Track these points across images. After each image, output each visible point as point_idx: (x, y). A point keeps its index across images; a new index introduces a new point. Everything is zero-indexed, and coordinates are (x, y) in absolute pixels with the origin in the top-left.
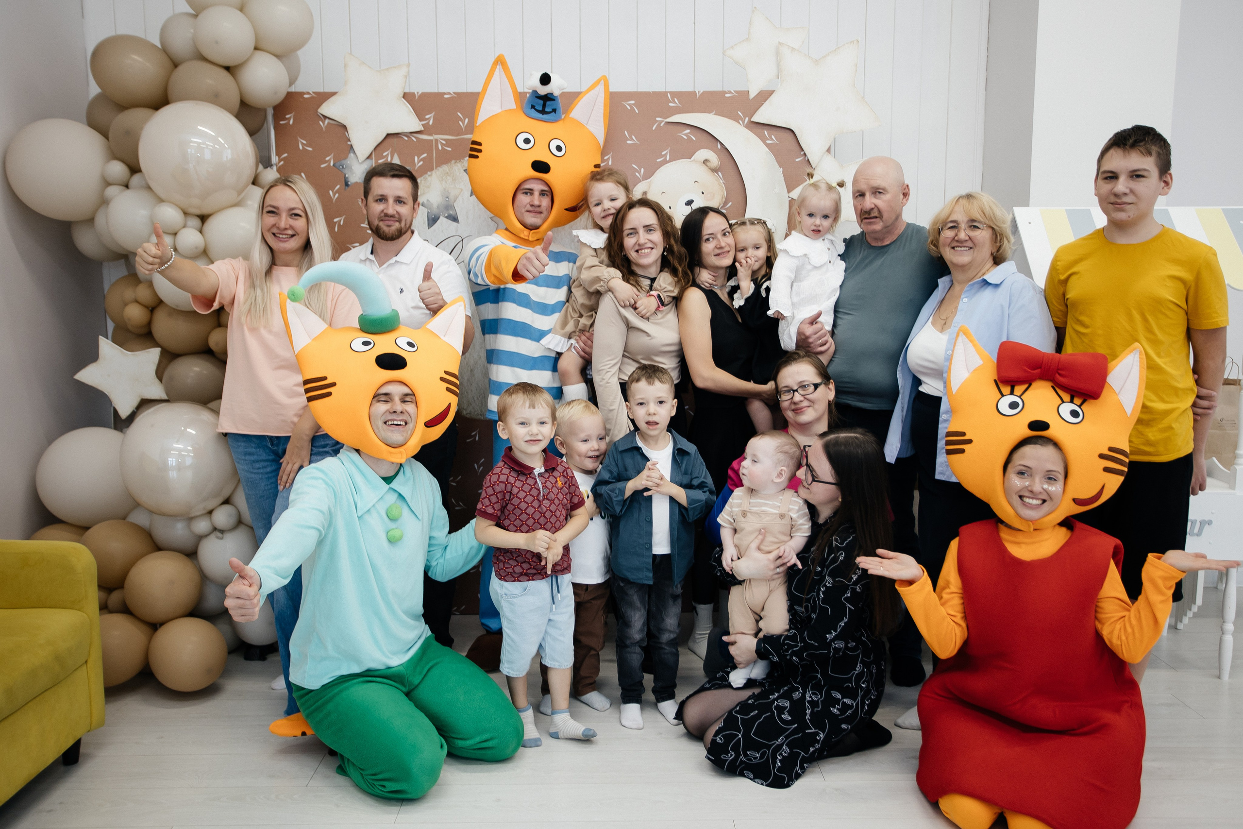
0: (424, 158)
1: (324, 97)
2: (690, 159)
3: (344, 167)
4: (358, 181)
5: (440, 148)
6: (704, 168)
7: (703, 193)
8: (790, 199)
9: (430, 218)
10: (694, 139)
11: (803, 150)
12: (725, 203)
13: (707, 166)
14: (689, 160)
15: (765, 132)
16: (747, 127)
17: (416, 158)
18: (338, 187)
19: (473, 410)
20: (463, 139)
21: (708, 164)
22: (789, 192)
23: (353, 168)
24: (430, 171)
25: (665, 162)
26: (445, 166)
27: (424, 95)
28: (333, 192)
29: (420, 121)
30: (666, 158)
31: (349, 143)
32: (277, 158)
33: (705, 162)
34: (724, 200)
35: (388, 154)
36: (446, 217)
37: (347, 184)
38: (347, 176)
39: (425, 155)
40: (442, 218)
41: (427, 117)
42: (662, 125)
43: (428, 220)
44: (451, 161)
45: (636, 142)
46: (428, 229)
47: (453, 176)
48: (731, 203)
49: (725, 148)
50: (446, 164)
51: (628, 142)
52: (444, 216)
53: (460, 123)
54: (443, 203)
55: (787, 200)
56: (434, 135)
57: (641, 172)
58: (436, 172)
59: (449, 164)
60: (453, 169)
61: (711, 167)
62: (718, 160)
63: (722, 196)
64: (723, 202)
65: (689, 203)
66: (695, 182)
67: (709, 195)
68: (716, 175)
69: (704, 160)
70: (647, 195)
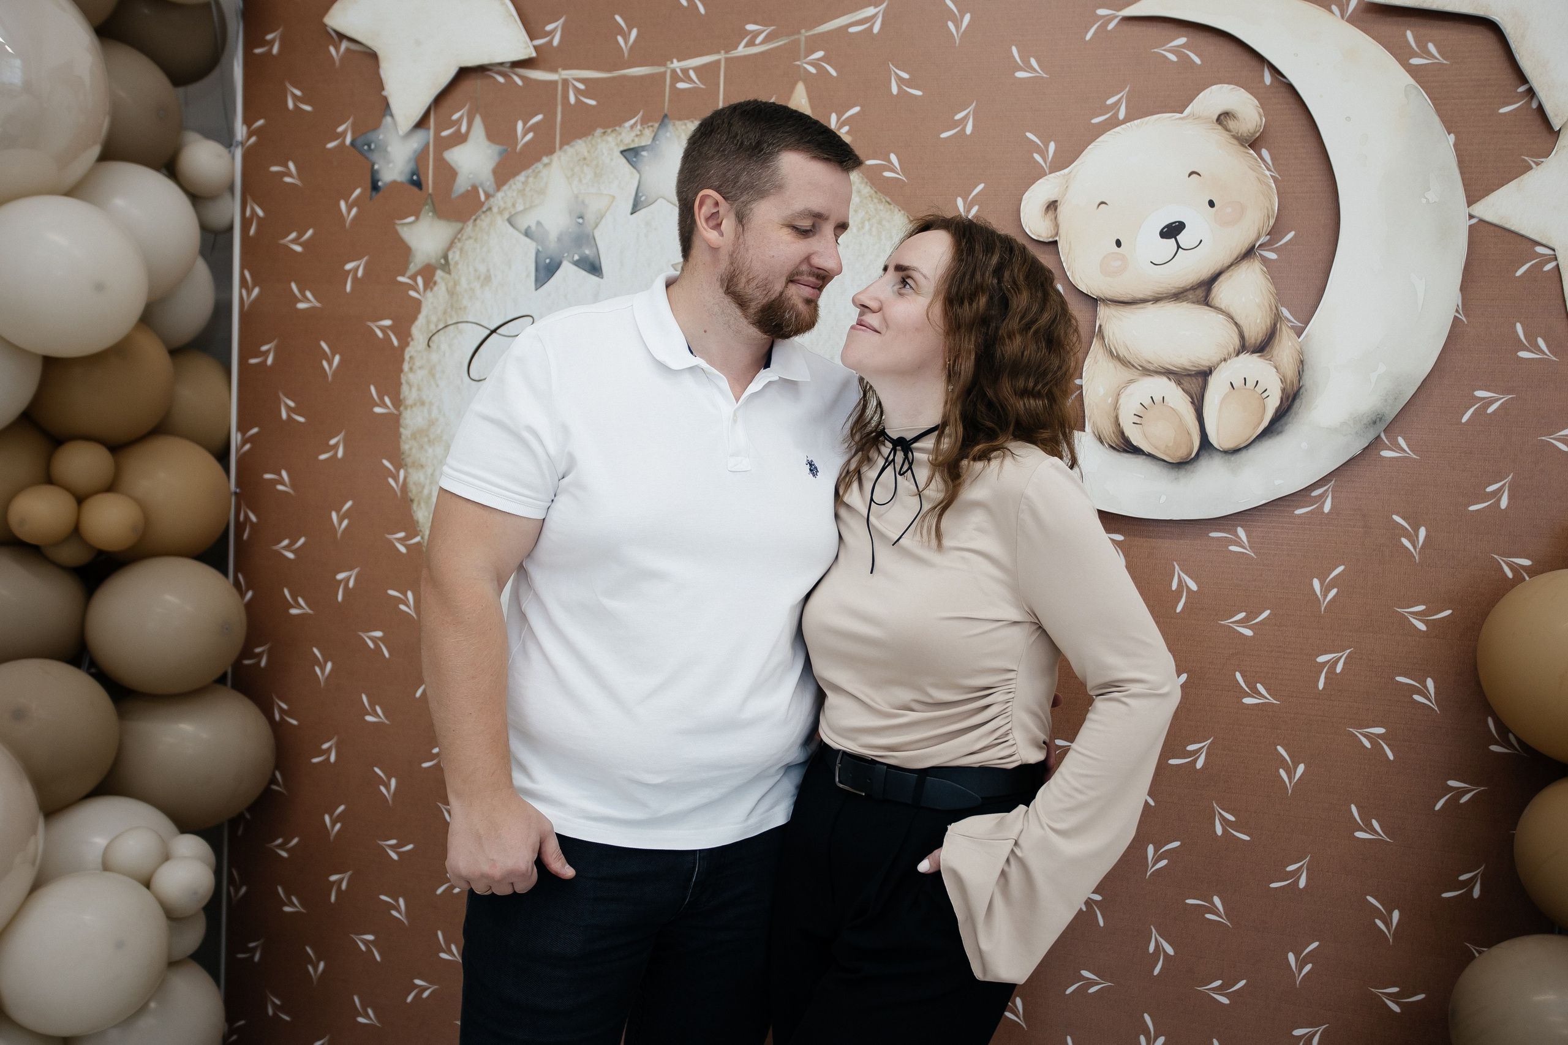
0: (537, 123)
2: (1182, 113)
3: (373, 146)
4: (399, 180)
5: (572, 100)
6: (1218, 136)
7: (1211, 204)
8: (1474, 221)
9: (541, 264)
10: (1197, 61)
11: (1523, 79)
12: (1275, 232)
13: (1227, 130)
14: (1178, 115)
15: (1409, 34)
16: (1353, 20)
17: (520, 125)
18: (358, 192)
20: (624, 77)
21: (1231, 124)
22: (1470, 202)
23: (389, 149)
24: (547, 156)
25: (1113, 123)
26: (579, 141)
28: (347, 203)
29: (532, 38)
30: (1116, 116)
32: (245, 128)
33: (1224, 118)
34: (1271, 223)
35: (461, 118)
36: (577, 264)
37: (375, 187)
38: (376, 167)
39: (539, 117)
40: (565, 263)
41: (549, 28)
42: (1111, 27)
43: (537, 270)
44: (595, 130)
45: (1038, 73)
46: (536, 289)
47: (597, 166)
48: (1292, 234)
49: (1285, 83)
50: (584, 139)
51: (1020, 74)
52: (571, 260)
53: (620, 39)
54: (570, 230)
55: (1464, 225)
56: (560, 69)
57: (1047, 151)
58: (559, 157)
59: (590, 138)
60: (596, 149)
61: (1237, 133)
62: (1259, 113)
63: (1266, 211)
64: (1269, 229)
65: (1172, 231)
66: (1190, 175)
67: (1229, 210)
68: (1251, 154)
69: (1220, 116)
70: (1058, 210)
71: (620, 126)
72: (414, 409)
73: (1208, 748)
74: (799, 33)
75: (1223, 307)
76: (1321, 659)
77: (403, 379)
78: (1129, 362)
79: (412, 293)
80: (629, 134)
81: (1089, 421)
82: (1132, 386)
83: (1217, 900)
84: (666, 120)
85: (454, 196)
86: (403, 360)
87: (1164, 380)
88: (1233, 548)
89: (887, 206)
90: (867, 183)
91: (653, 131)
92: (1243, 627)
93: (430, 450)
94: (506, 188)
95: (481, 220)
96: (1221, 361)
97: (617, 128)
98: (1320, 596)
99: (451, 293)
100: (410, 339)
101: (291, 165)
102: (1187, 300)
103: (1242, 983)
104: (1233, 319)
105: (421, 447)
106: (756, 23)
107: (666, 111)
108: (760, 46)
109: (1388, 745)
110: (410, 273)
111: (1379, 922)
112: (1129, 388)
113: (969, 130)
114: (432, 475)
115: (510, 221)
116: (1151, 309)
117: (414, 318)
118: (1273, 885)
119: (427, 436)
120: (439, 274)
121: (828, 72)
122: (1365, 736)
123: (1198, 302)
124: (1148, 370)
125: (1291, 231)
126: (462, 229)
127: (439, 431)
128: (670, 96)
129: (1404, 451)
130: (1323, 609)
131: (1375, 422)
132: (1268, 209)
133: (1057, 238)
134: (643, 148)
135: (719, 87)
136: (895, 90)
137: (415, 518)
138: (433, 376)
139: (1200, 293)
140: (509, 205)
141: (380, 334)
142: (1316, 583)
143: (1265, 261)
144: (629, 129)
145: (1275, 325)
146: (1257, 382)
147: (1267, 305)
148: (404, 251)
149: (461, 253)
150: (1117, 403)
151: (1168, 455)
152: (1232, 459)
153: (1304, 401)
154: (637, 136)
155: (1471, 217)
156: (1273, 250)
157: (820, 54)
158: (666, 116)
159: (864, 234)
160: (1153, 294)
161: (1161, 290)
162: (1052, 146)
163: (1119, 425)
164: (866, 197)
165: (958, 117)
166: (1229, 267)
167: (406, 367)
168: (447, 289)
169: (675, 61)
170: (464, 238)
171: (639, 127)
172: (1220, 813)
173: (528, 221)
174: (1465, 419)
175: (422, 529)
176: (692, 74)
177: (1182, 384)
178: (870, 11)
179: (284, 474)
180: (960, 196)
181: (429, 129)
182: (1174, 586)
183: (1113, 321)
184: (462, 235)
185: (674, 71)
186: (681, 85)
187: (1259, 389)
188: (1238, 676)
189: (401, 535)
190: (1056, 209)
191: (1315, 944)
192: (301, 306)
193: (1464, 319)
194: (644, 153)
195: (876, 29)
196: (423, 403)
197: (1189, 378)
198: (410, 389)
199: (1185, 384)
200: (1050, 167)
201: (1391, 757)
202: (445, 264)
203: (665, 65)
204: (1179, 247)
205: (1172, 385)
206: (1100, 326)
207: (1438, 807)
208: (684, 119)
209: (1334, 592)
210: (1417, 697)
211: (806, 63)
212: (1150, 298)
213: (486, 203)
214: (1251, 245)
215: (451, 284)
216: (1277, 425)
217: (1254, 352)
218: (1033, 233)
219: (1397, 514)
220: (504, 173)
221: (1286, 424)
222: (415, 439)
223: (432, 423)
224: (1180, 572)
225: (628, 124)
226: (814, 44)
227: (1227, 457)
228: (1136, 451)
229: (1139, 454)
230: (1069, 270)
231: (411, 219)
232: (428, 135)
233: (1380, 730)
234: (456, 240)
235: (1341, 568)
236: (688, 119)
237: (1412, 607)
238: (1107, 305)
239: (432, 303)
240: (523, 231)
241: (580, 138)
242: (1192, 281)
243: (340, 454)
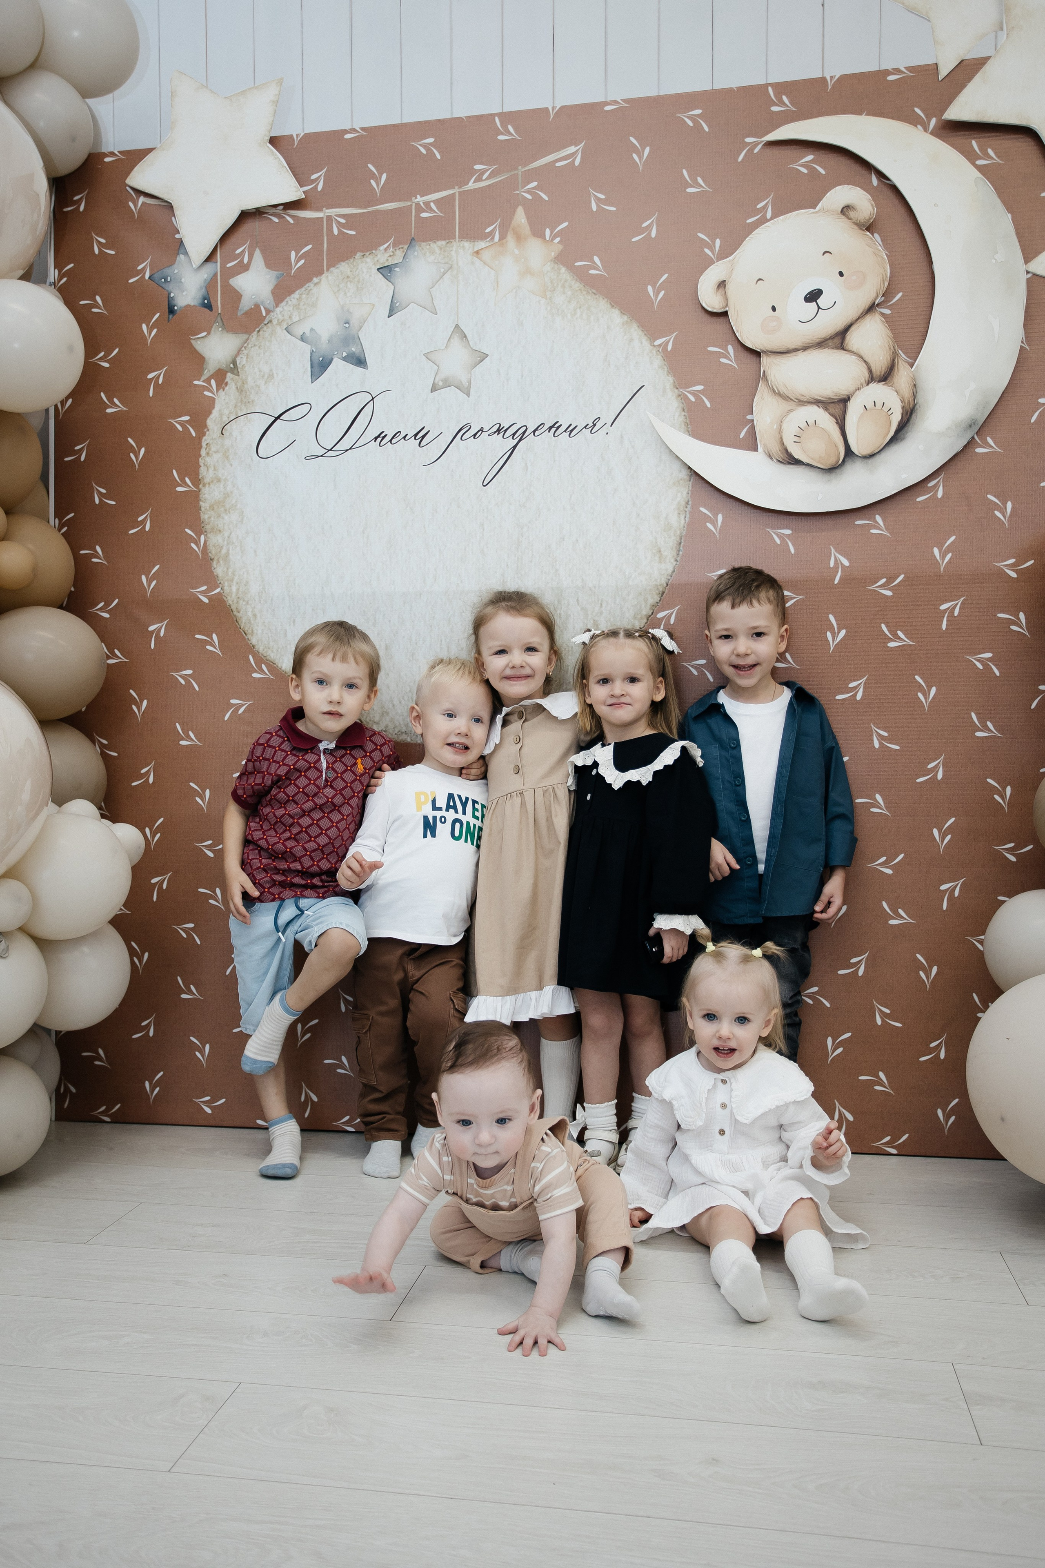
0: (307, 252)
1: (135, 157)
2: (815, 209)
3: (169, 280)
4: (192, 304)
5: (336, 232)
6: (843, 224)
7: (841, 274)
8: (1030, 275)
9: (316, 362)
10: (822, 171)
12: (888, 294)
13: (850, 219)
14: (812, 210)
15: (974, 143)
16: (934, 134)
17: (293, 254)
18: (157, 316)
19: (391, 726)
20: (377, 211)
21: (852, 214)
22: (1027, 260)
23: (183, 280)
24: (317, 277)
25: (763, 221)
26: (343, 264)
27: (309, 138)
28: (147, 325)
29: (301, 186)
30: (765, 215)
31: (177, 236)
32: (56, 271)
33: (846, 210)
34: (886, 284)
35: (243, 252)
36: (345, 359)
37: (171, 311)
38: (172, 295)
39: (310, 247)
40: (335, 360)
41: (314, 177)
42: (756, 151)
43: (312, 367)
44: (356, 255)
45: (704, 188)
46: (312, 383)
47: (358, 282)
48: (900, 294)
49: (888, 184)
50: (346, 261)
51: (690, 190)
52: (340, 357)
53: (373, 182)
54: (339, 333)
55: (1024, 278)
56: (324, 209)
57: (715, 247)
58: (327, 276)
59: (352, 260)
60: (358, 269)
61: (857, 220)
62: (872, 205)
63: (881, 276)
64: (885, 290)
65: (813, 296)
66: (824, 254)
67: (854, 278)
68: (868, 235)
69: (843, 208)
70: (727, 287)
71: (376, 250)
72: (211, 485)
73: (865, 684)
74: (517, 169)
75: (854, 350)
76: (943, 607)
77: (201, 464)
78: (788, 397)
79: (207, 393)
80: (383, 256)
81: (761, 443)
82: (792, 415)
83: (878, 797)
84: (413, 243)
85: (239, 314)
86: (201, 446)
87: (814, 408)
88: (873, 531)
89: (594, 295)
90: (576, 279)
91: (403, 251)
92: (885, 589)
93: (226, 517)
94: (283, 304)
95: (264, 331)
96: (856, 390)
97: (374, 251)
98: (939, 560)
99: (240, 390)
100: (206, 430)
101: (98, 298)
102: (827, 347)
103: (902, 856)
104: (862, 358)
105: (219, 516)
106: (482, 164)
107: (413, 236)
108: (486, 181)
109: (995, 665)
110: (203, 378)
111: (997, 797)
112: (790, 415)
113: (654, 234)
114: (228, 537)
115: (287, 330)
116: (801, 356)
117: (210, 413)
118: (919, 780)
119: (224, 506)
120: (229, 375)
121: (541, 197)
122: (978, 660)
123: (836, 348)
124: (802, 401)
125: (899, 292)
126: (248, 339)
127: (234, 501)
128: (415, 224)
129: (992, 447)
130: (942, 569)
131: (970, 426)
132: (883, 275)
133: (727, 309)
134: (396, 265)
135: (455, 215)
136: (594, 207)
137: (215, 574)
138: (227, 458)
139: (837, 341)
140: (287, 317)
141: (180, 428)
142: (936, 551)
143: (882, 314)
144: (383, 251)
145: (894, 360)
146: (884, 403)
147: (887, 346)
148: (200, 360)
149: (247, 358)
150: (781, 428)
151: (822, 463)
152: (870, 462)
153: (918, 414)
154: (390, 256)
155: (1028, 272)
156: (887, 308)
157: (534, 184)
158: (413, 239)
159: (577, 318)
160: (802, 344)
161: (808, 341)
162: (718, 242)
163: (783, 444)
164: (576, 291)
165: (644, 225)
166: (857, 320)
167: (203, 452)
168: (237, 388)
169: (418, 196)
170: (250, 346)
171: (391, 249)
172: (876, 731)
173: (303, 328)
174: (1033, 420)
175: (222, 583)
176: (432, 205)
177: (829, 410)
178: (572, 149)
179: (98, 549)
180: (649, 284)
181: (217, 262)
182: (832, 564)
183: (772, 366)
184: (248, 344)
185: (418, 204)
186: (424, 215)
187: (886, 409)
188: (883, 627)
189: (204, 588)
190: (725, 287)
191: (953, 820)
192: (109, 411)
193: (1027, 347)
194: (395, 269)
195: (577, 163)
196: (219, 480)
197: (833, 405)
198: (208, 470)
199: (831, 410)
200: (717, 258)
201: (998, 674)
202: (234, 367)
203: (411, 200)
204: (819, 308)
205: (821, 411)
206: (764, 372)
207: (1033, 706)
208: (428, 241)
209: (949, 556)
210: (1014, 628)
211: (523, 192)
212: (800, 348)
213: (267, 317)
214: (872, 302)
215: (239, 384)
216: (900, 433)
217: (880, 381)
218: (708, 306)
219: (991, 494)
220: (281, 292)
221: (907, 432)
222: (213, 510)
223: (227, 495)
224: (836, 553)
225: (382, 248)
226: (529, 177)
227: (867, 460)
228: (797, 462)
229: (800, 465)
230: (737, 331)
231: (204, 334)
232: (216, 267)
233: (989, 655)
234: (243, 349)
235: (953, 538)
236: (431, 240)
237: (1006, 561)
238: (768, 355)
239: (225, 400)
240: (299, 337)
241: (344, 261)
242: (830, 333)
243: (148, 528)
